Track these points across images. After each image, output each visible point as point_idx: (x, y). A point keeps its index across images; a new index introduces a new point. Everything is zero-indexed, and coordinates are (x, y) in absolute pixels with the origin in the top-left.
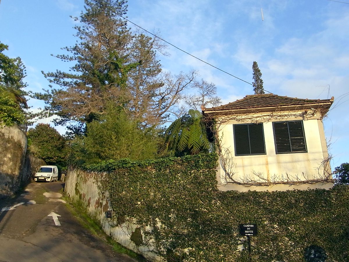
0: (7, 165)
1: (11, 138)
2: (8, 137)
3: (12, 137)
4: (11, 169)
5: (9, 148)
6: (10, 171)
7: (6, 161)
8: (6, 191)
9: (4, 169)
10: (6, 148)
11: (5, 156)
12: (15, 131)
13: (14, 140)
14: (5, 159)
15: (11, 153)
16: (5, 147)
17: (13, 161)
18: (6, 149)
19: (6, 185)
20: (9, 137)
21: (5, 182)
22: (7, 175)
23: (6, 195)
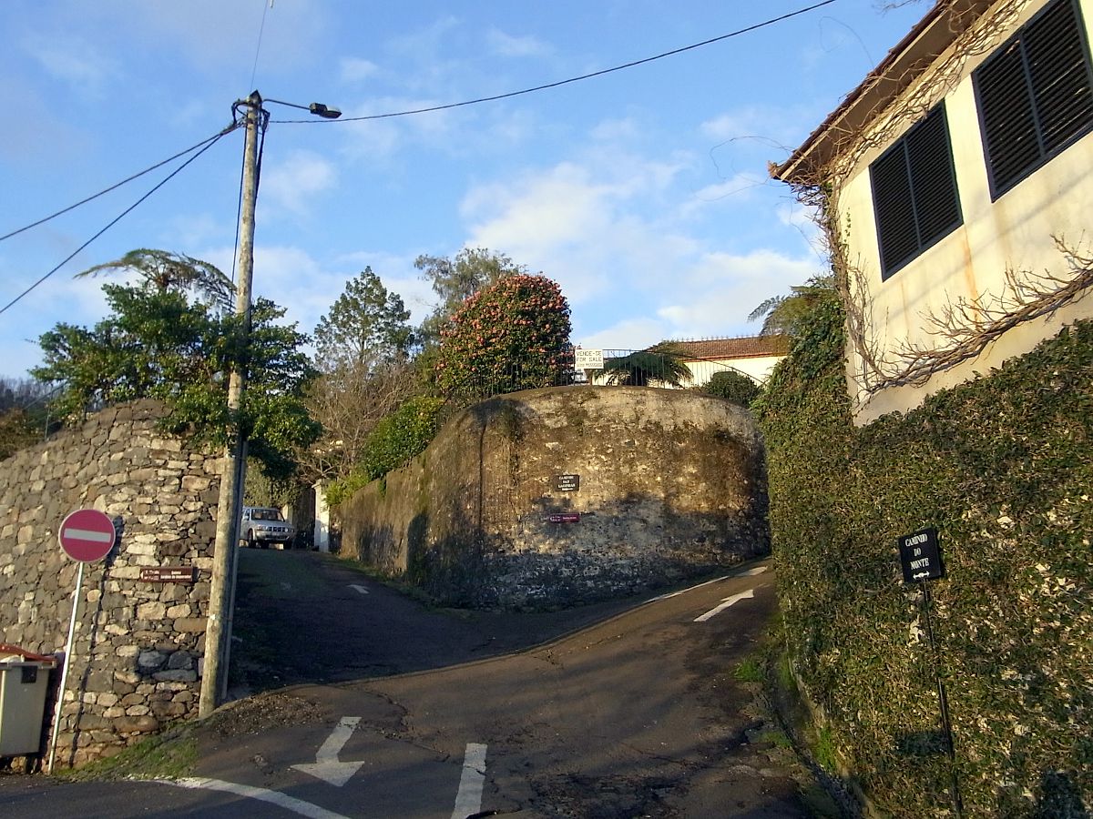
0: (688, 492)
1: (682, 426)
2: (673, 427)
3: (686, 424)
4: (707, 499)
5: (685, 451)
6: (704, 505)
7: (684, 483)
8: (706, 554)
9: (685, 504)
10: (675, 455)
11: (677, 473)
12: (691, 407)
13: (695, 428)
14: (681, 479)
15: (696, 461)
16: (673, 452)
17: (707, 479)
18: (678, 457)
19: (702, 540)
20: (676, 426)
21: (697, 534)
22: (698, 515)
23: (708, 563)
